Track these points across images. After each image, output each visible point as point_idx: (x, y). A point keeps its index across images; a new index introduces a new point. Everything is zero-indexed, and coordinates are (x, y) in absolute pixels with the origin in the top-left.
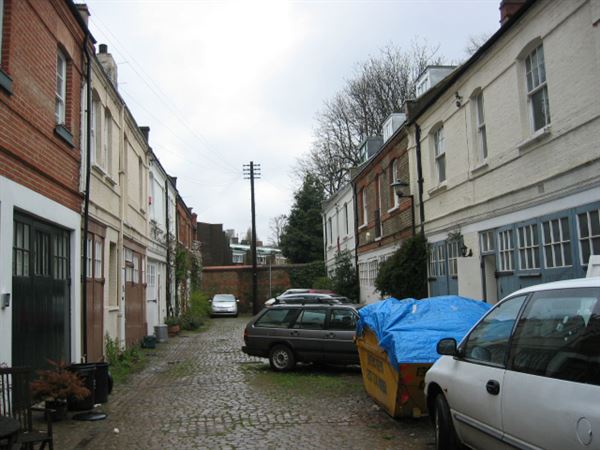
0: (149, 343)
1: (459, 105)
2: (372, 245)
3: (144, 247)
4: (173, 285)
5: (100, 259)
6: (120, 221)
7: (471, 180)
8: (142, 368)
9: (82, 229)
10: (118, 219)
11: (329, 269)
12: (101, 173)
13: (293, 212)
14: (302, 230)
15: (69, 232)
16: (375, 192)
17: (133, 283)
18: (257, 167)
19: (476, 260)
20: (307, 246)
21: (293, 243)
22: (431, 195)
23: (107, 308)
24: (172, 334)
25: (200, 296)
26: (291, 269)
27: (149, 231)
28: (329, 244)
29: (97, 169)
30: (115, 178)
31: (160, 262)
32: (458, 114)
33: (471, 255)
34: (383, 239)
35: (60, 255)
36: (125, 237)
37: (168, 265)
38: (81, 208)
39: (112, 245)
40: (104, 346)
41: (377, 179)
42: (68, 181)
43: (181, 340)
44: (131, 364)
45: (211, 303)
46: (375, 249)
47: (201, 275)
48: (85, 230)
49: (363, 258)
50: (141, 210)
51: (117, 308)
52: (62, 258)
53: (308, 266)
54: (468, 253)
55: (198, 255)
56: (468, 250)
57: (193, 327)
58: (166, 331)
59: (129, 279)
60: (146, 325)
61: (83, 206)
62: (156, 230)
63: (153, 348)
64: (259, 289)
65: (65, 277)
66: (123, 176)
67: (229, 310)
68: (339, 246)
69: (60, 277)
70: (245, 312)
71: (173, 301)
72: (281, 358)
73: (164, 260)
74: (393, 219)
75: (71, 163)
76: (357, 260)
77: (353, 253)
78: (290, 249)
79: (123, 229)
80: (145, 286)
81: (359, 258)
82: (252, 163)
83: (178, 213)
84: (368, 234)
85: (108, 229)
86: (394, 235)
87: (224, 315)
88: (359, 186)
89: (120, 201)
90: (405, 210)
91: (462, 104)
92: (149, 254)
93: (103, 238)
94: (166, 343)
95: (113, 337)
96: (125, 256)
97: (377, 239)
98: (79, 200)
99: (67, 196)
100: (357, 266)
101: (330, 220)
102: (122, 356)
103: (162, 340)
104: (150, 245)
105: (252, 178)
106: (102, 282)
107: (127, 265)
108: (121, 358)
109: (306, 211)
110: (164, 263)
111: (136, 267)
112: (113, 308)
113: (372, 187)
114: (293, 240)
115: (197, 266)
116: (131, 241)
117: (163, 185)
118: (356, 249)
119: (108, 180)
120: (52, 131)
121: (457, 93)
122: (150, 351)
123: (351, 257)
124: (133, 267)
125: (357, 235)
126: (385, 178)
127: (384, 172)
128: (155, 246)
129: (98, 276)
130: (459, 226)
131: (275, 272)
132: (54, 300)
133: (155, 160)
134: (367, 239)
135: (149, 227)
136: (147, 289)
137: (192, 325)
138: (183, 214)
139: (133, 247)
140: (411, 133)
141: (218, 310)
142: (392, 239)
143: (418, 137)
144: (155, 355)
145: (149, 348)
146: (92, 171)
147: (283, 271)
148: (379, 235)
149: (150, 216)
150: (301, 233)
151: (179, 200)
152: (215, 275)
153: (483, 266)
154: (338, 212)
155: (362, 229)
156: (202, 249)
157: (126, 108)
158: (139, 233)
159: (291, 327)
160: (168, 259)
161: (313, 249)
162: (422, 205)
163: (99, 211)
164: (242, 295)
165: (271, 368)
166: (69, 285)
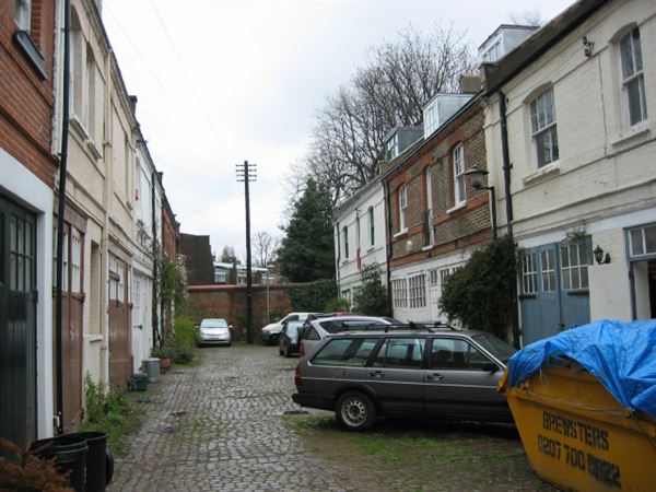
0: (139, 384)
1: (588, 54)
2: (415, 256)
3: (130, 255)
4: (159, 306)
5: (78, 264)
6: (105, 213)
7: (609, 157)
8: (139, 425)
9: (54, 214)
10: (102, 209)
11: (343, 289)
12: (83, 136)
13: (291, 222)
14: (304, 243)
15: (35, 214)
16: (421, 188)
17: (118, 302)
18: (253, 168)
19: (620, 267)
20: (311, 262)
21: (293, 258)
22: (526, 184)
23: (87, 336)
24: (164, 370)
25: (186, 321)
26: (291, 288)
27: (136, 233)
28: (343, 259)
29: (77, 127)
30: (99, 148)
31: (147, 277)
32: (584, 68)
33: (608, 261)
34: (435, 248)
35: (21, 251)
36: (111, 238)
37: (154, 279)
38: (53, 179)
39: (94, 246)
40: (84, 394)
41: (424, 172)
42: (36, 132)
43: (177, 378)
44: (120, 417)
45: (198, 330)
46: (420, 261)
47: (187, 296)
48: (59, 216)
49: (398, 274)
50: (128, 204)
51: (100, 337)
52: (24, 257)
53: (312, 286)
54: (604, 259)
55: (183, 271)
56: (604, 254)
57: (184, 360)
58: (158, 366)
59: (113, 297)
60: (132, 358)
61: (58, 178)
62: (142, 233)
63: (143, 390)
64: (254, 313)
65: (28, 289)
66: (107, 149)
67: (221, 338)
68: (359, 260)
69: (20, 288)
70: (239, 340)
71: (159, 327)
72: (355, 410)
73: (150, 273)
74: (455, 221)
75: (39, 104)
76: (389, 276)
77: (385, 268)
78: (289, 265)
79: (108, 226)
80: (131, 307)
81: (393, 274)
82: (246, 163)
83: (163, 218)
84: (409, 243)
85: (89, 221)
86: (456, 242)
87: (215, 344)
88: (394, 184)
89: (105, 185)
90: (477, 207)
91: (594, 52)
92: (135, 265)
93: (82, 234)
94: (158, 382)
95: (95, 380)
96: (110, 265)
97: (424, 249)
98: (52, 167)
99: (33, 154)
100: (390, 283)
101: (346, 229)
102: (106, 405)
103: (153, 379)
104: (137, 252)
105: (247, 181)
106: (82, 300)
107: (111, 277)
108: (107, 409)
109: (308, 220)
110: (150, 278)
111: (122, 281)
112: (95, 337)
113: (417, 184)
114: (294, 255)
115: (182, 285)
116: (116, 243)
117: (150, 179)
118: (388, 262)
119: (90, 146)
120: (10, 36)
121: (585, 38)
122: (141, 396)
123: (381, 272)
124: (118, 280)
125: (390, 245)
126: (441, 169)
127: (440, 161)
128: (142, 256)
129: (76, 289)
130: (584, 222)
131: (272, 292)
132: (10, 325)
133: (142, 142)
134: (408, 249)
135: (136, 229)
136: (133, 311)
137: (184, 357)
138: (168, 220)
139: (118, 252)
140: (489, 105)
141: (208, 337)
142: (452, 247)
143: (503, 109)
144: (148, 402)
145: (139, 390)
146: (70, 128)
147: (282, 292)
148: (427, 244)
149: (137, 215)
150: (303, 247)
151: (165, 201)
152: (202, 295)
153: (631, 276)
154: (358, 219)
155: (399, 238)
156: (188, 264)
157: (113, 54)
158: (125, 235)
159: (369, 364)
160: (155, 272)
161: (318, 265)
162: (509, 198)
163: (78, 192)
164: (233, 320)
165: (337, 425)
166: (35, 300)
